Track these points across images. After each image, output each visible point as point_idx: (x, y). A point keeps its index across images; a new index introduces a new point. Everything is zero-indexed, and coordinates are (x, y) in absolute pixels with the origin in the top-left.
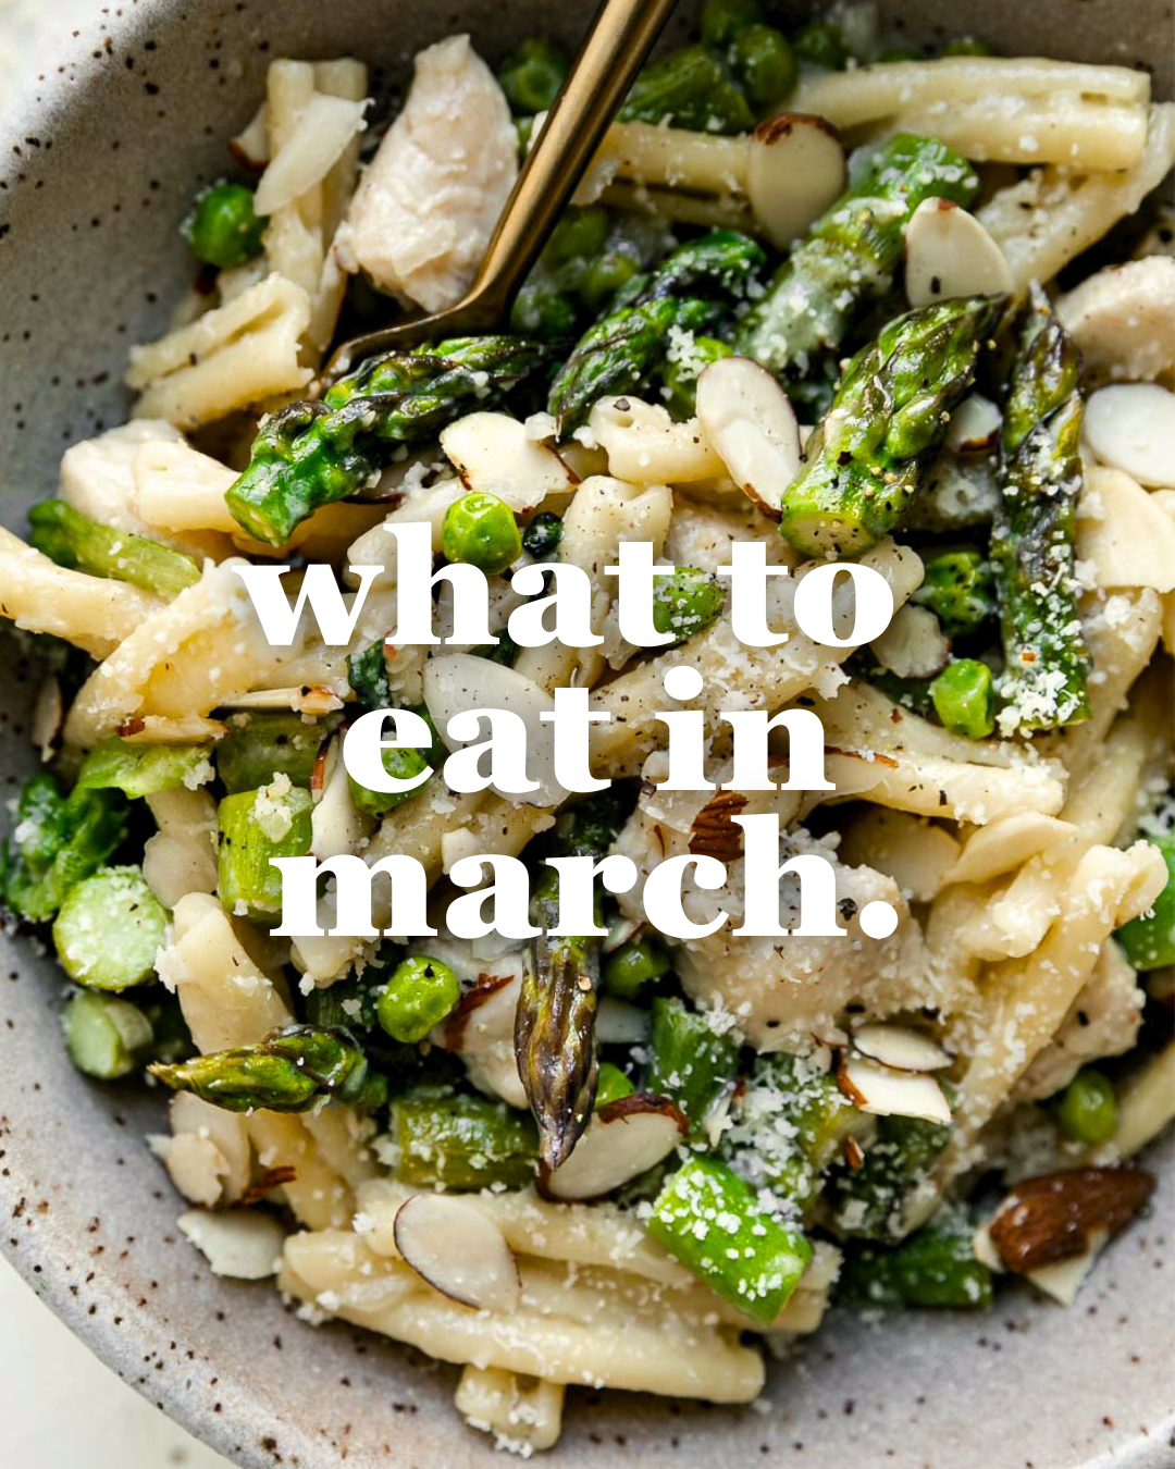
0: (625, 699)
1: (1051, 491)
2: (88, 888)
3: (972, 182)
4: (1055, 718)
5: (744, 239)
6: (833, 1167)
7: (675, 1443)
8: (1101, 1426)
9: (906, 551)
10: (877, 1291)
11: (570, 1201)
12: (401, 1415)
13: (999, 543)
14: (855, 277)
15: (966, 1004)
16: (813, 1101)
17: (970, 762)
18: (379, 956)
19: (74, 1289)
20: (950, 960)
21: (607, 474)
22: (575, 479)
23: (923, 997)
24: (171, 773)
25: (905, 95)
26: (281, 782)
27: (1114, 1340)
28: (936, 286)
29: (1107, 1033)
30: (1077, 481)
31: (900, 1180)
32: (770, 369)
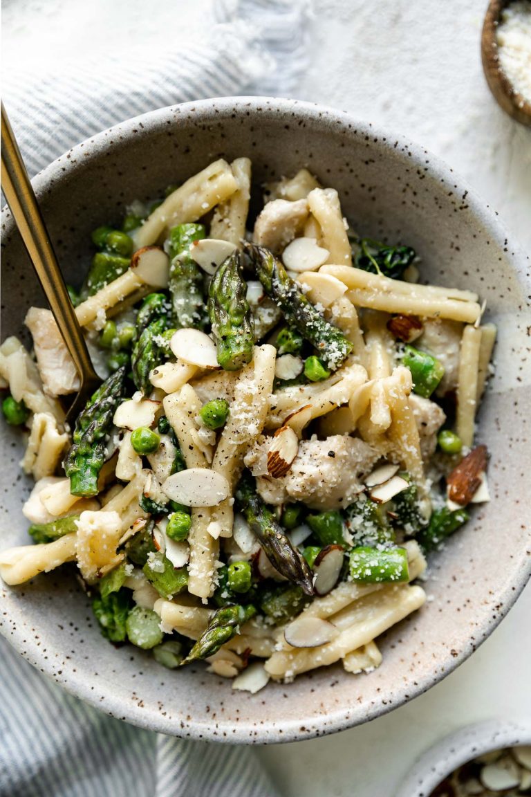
0: (223, 451)
1: (290, 295)
2: (130, 621)
3: (200, 228)
4: (343, 355)
5: (154, 294)
6: (391, 523)
7: (415, 629)
8: (521, 529)
9: (264, 346)
10: (436, 540)
11: (328, 593)
12: (335, 687)
13: (289, 320)
14: (190, 281)
15: (389, 448)
16: (369, 511)
17: (333, 385)
18: (220, 574)
19: (215, 733)
20: (375, 440)
21: (167, 394)
22: (159, 402)
23: (376, 456)
24: (120, 577)
25: (163, 219)
26: (151, 554)
27: (508, 500)
28: (214, 265)
29: (434, 422)
30: (295, 286)
31: (413, 509)
32: (190, 326)
